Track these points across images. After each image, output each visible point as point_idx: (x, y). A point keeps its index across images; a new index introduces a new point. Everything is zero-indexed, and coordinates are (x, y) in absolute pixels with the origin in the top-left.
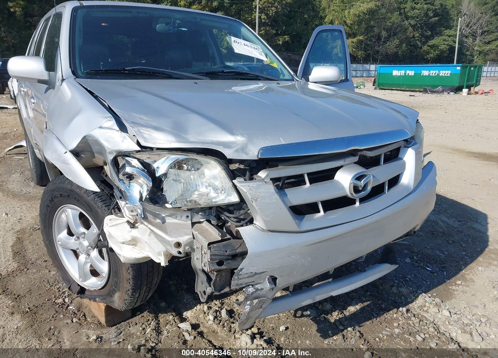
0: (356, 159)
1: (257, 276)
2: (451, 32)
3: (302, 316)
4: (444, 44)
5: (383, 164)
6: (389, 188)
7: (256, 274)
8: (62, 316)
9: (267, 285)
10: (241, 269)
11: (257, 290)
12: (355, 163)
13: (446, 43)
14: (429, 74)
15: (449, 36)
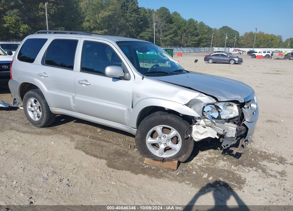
2: (150, 30)
4: (147, 36)
13: (148, 35)
14: (150, 54)
15: (149, 32)
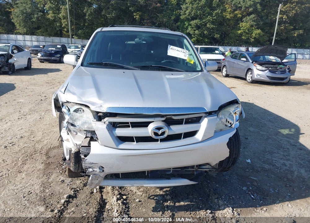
0: (164, 119)
1: (93, 164)
3: (153, 199)
5: (184, 124)
6: (184, 138)
7: (93, 163)
8: (57, 169)
9: (97, 170)
10: (86, 160)
11: (94, 171)
12: (162, 121)
